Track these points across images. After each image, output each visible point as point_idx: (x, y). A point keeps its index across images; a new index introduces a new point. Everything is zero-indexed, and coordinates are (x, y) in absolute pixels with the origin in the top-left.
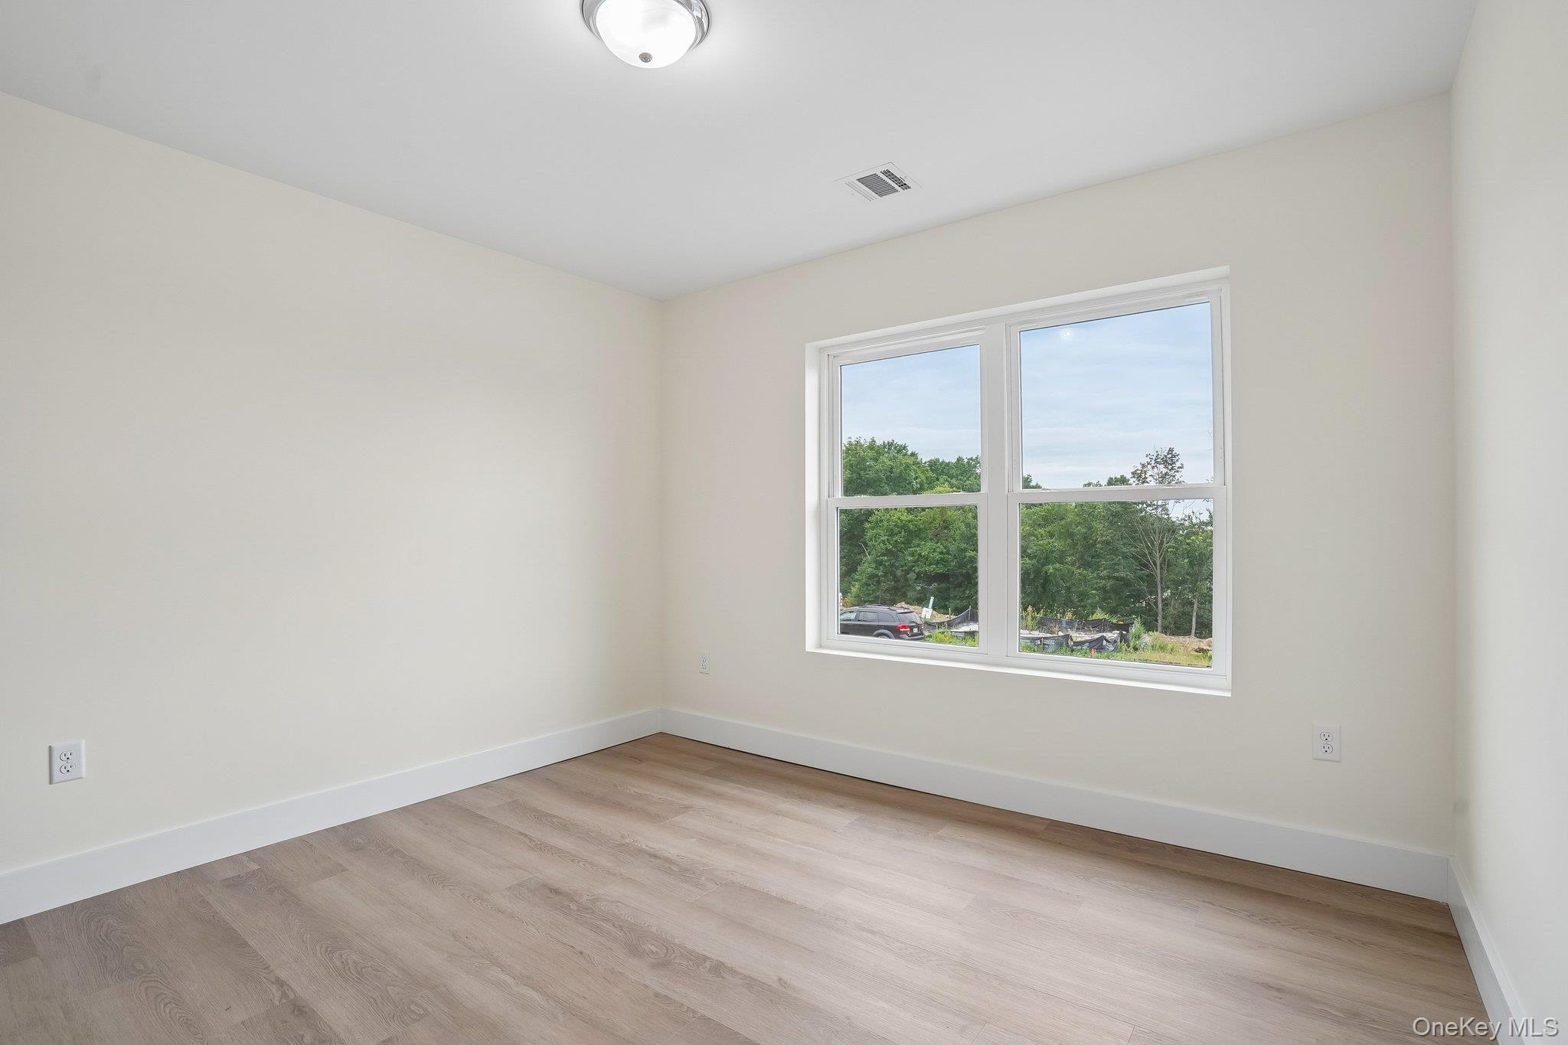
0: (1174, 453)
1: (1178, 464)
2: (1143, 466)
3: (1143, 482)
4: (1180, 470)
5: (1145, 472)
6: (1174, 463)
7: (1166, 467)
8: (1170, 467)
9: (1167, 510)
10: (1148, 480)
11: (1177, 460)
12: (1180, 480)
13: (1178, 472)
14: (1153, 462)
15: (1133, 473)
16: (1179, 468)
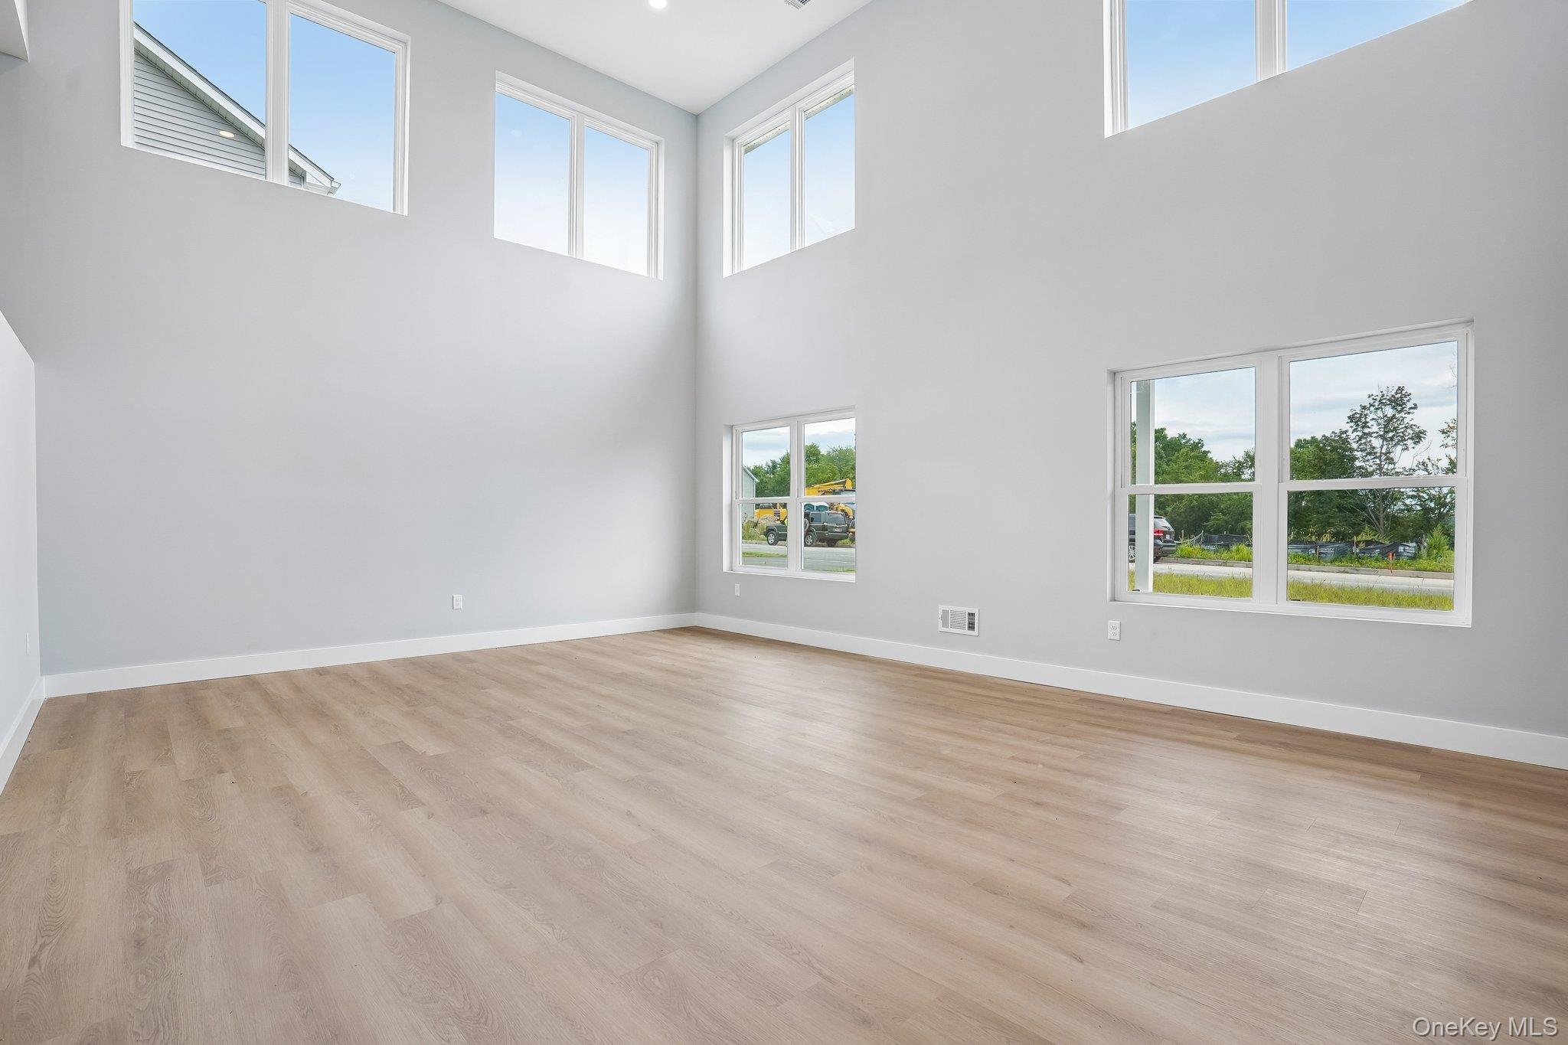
0: (1404, 392)
1: (1410, 405)
2: (1364, 408)
3: (1363, 427)
4: (1412, 411)
5: (1366, 415)
6: (1404, 404)
7: (1393, 408)
8: (1399, 408)
9: (1392, 459)
10: (1369, 424)
11: (1408, 401)
12: (1411, 423)
13: (1409, 413)
14: (1377, 404)
15: (1349, 417)
16: (1411, 408)
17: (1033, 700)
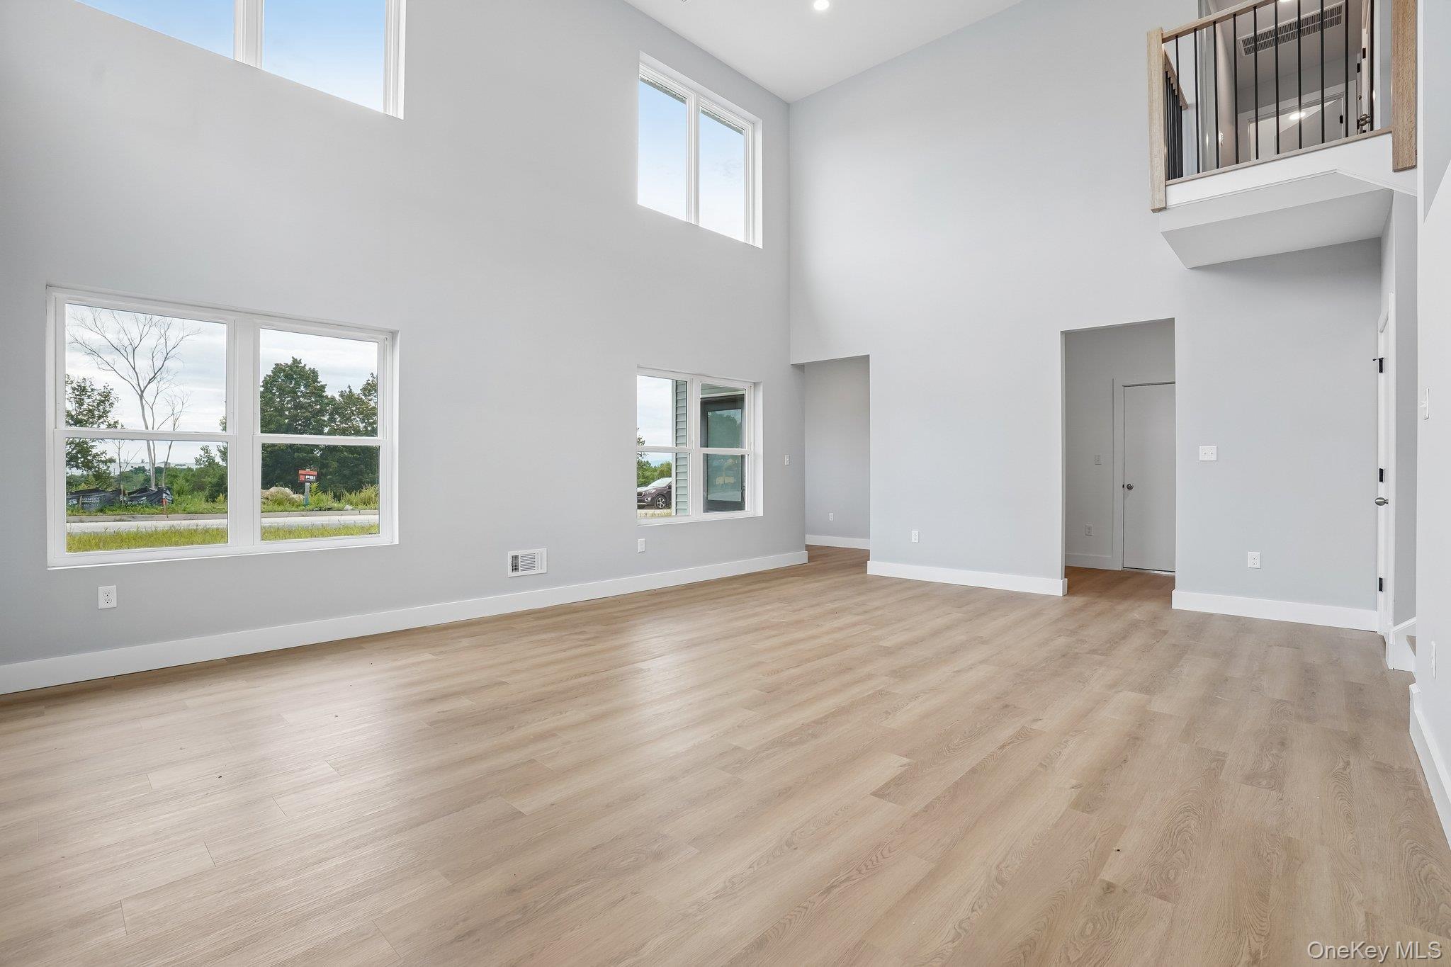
17: (638, 605)
